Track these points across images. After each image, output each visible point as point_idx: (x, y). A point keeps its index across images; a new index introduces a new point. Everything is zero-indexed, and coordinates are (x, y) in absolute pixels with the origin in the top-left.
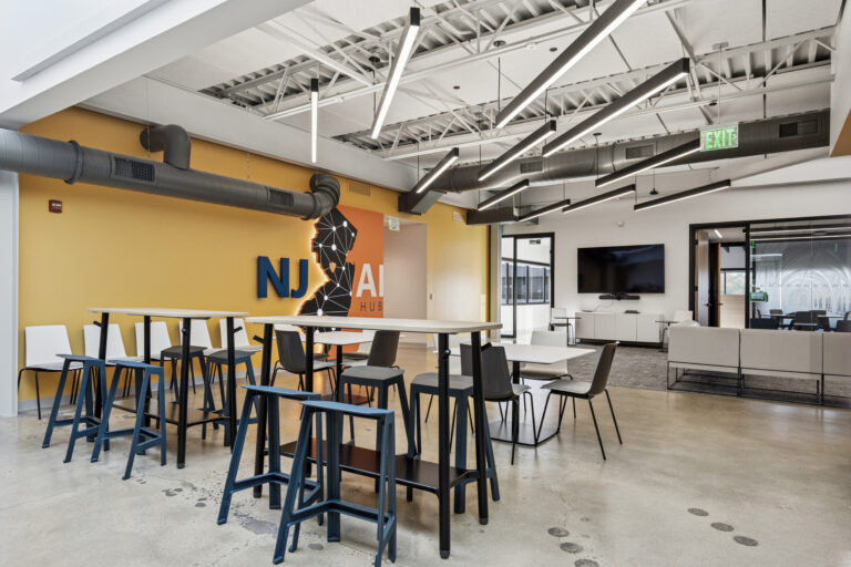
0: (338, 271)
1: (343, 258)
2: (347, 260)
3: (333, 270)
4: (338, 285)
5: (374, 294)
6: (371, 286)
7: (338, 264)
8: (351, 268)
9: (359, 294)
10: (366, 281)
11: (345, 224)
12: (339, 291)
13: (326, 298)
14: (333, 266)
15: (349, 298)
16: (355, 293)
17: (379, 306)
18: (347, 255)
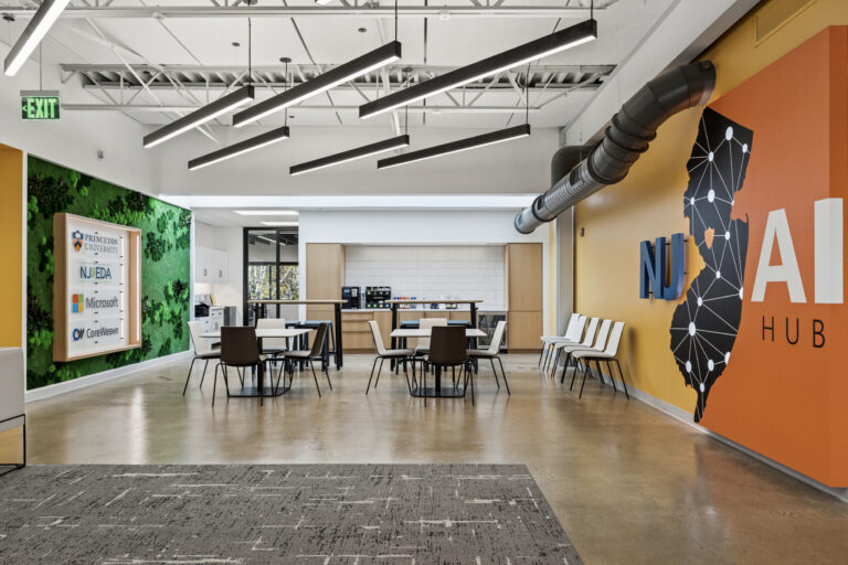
0: (718, 241)
1: (727, 209)
2: (734, 216)
3: (709, 244)
4: (718, 275)
5: (797, 295)
6: (789, 273)
7: (720, 231)
8: (742, 229)
9: (758, 295)
10: (776, 260)
11: (729, 134)
12: (721, 288)
13: (700, 302)
14: (710, 234)
15: (738, 302)
16: (749, 293)
17: (815, 333)
18: (733, 203)
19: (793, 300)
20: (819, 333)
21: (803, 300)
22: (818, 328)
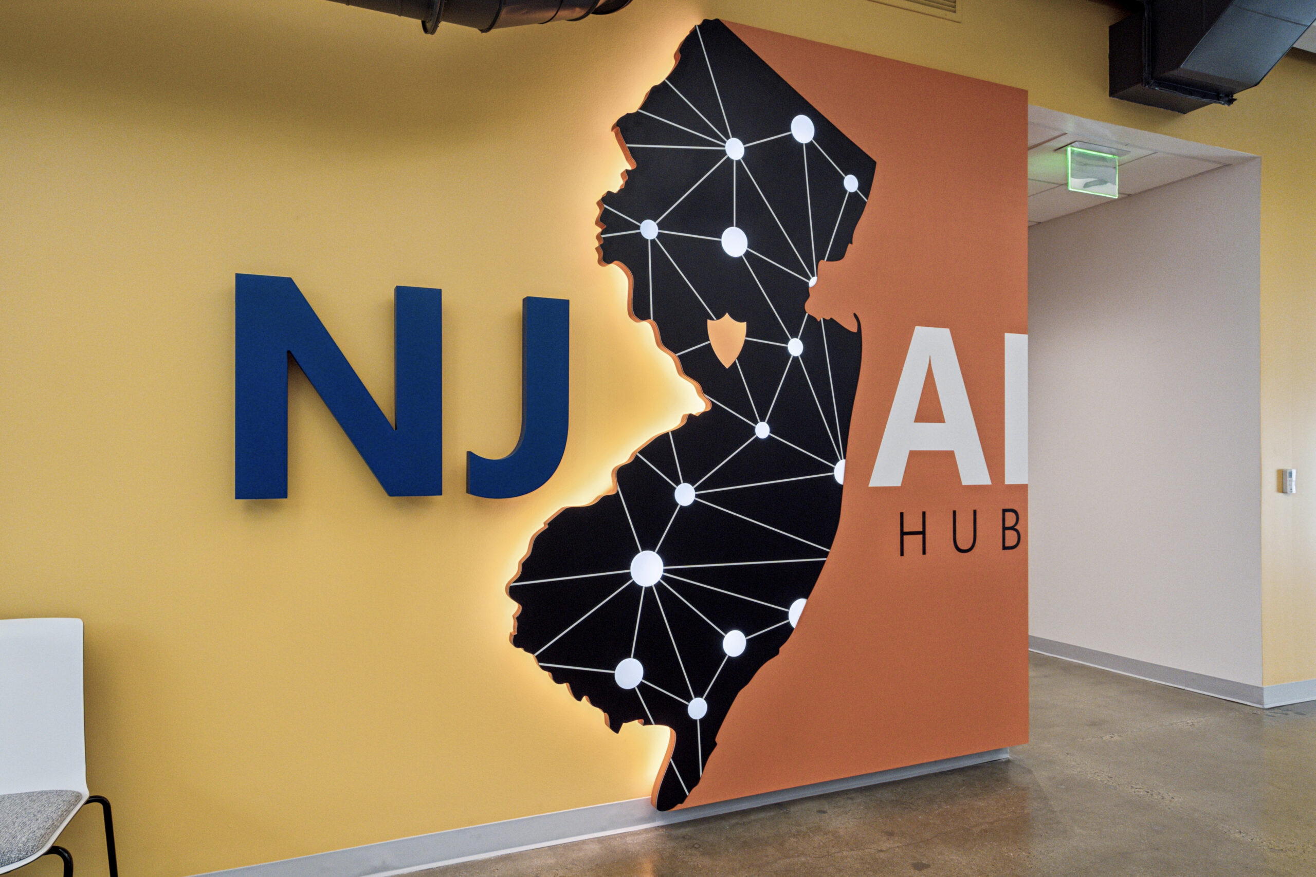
2: (817, 308)
3: (728, 355)
4: (763, 430)
9: (887, 475)
10: (930, 412)
11: (803, 129)
13: (685, 495)
14: (726, 334)
17: (1005, 529)
18: (813, 282)
19: (966, 481)
20: (1012, 528)
21: (984, 479)
22: (1010, 521)
